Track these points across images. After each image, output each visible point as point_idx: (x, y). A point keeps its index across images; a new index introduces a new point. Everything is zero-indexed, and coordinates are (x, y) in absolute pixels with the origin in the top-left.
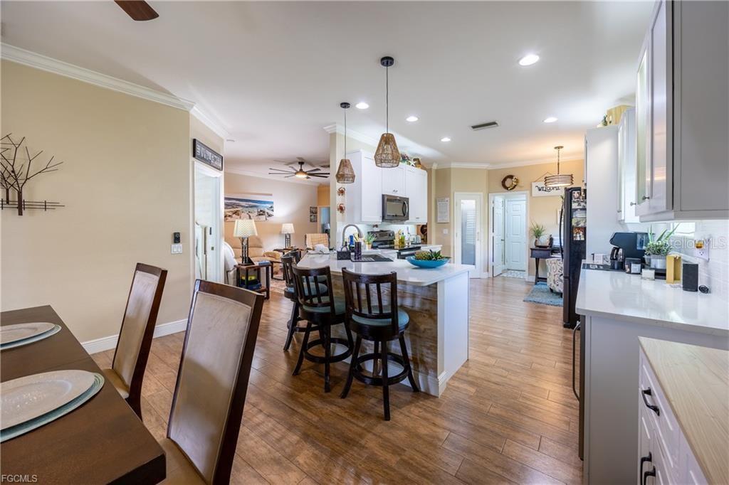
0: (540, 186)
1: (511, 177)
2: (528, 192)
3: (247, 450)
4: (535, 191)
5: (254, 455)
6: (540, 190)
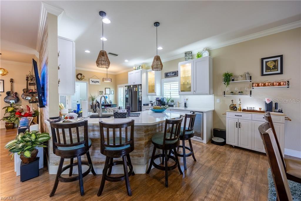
0: (93, 80)
1: (81, 74)
2: (88, 82)
3: (233, 196)
4: (91, 82)
5: (234, 193)
6: (92, 82)
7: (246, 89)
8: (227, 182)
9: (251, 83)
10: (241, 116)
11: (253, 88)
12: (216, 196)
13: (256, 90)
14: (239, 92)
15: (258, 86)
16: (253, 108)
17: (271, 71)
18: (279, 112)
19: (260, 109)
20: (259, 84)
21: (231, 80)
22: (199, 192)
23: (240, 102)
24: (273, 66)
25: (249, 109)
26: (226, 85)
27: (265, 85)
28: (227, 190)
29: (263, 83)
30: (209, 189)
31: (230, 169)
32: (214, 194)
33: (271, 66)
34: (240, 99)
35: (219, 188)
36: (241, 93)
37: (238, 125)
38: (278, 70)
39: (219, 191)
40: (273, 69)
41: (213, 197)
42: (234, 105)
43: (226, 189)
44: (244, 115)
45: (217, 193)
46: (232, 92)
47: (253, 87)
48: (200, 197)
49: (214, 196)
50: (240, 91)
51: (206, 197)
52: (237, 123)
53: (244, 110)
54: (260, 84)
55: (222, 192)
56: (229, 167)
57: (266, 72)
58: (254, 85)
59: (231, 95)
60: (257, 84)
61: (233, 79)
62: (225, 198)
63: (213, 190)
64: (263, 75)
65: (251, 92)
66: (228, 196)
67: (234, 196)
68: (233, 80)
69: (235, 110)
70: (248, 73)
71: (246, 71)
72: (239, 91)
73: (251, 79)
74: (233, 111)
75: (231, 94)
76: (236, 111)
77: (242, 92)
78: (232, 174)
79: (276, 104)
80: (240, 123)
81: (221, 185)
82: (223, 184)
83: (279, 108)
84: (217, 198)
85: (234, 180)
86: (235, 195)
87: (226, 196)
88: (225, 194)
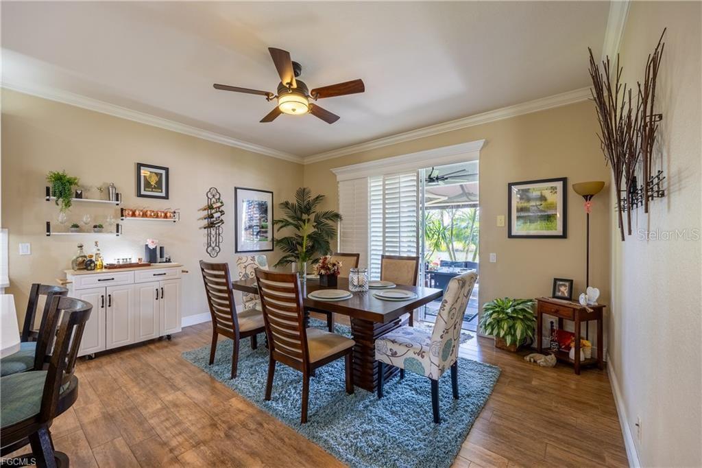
7: (111, 219)
8: (165, 407)
9: (119, 208)
10: (113, 279)
11: (122, 220)
12: (180, 434)
13: (127, 222)
14: (95, 227)
15: (134, 215)
16: (128, 260)
17: (152, 191)
18: (166, 262)
19: (139, 259)
20: (135, 210)
21: (74, 195)
22: (153, 458)
23: (99, 250)
24: (156, 183)
25: (121, 263)
26: (60, 207)
27: (145, 215)
28: (180, 415)
29: (142, 211)
30: (159, 439)
31: (140, 390)
32: (174, 436)
33: (153, 181)
34: (96, 243)
35: (167, 424)
36: (98, 228)
37: (107, 301)
38: (162, 192)
39: (174, 426)
40: (155, 188)
41: (179, 439)
42: (85, 257)
43: (178, 415)
44: (118, 275)
45: (176, 430)
46: (76, 226)
47: (122, 216)
48: (166, 460)
49: (177, 437)
50: (97, 224)
51: (171, 451)
52: (103, 296)
53: (111, 267)
54: (137, 213)
55: (178, 423)
56: (135, 390)
57: (145, 190)
58: (126, 213)
59: (72, 232)
60: (131, 210)
61: (79, 192)
62: (192, 424)
63: (165, 433)
64: (140, 195)
65: (118, 225)
66: (190, 419)
67: (196, 411)
68: (79, 196)
69: (91, 270)
70: (113, 187)
71: (109, 181)
72: (94, 224)
73: (117, 200)
74: (86, 271)
75: (73, 229)
76: (93, 272)
77: (101, 226)
78: (155, 393)
79: (161, 248)
80: (110, 296)
81: (163, 418)
82: (163, 415)
83: (166, 256)
84: (185, 435)
85: (170, 397)
86: (194, 410)
87: (190, 421)
88: (185, 421)
